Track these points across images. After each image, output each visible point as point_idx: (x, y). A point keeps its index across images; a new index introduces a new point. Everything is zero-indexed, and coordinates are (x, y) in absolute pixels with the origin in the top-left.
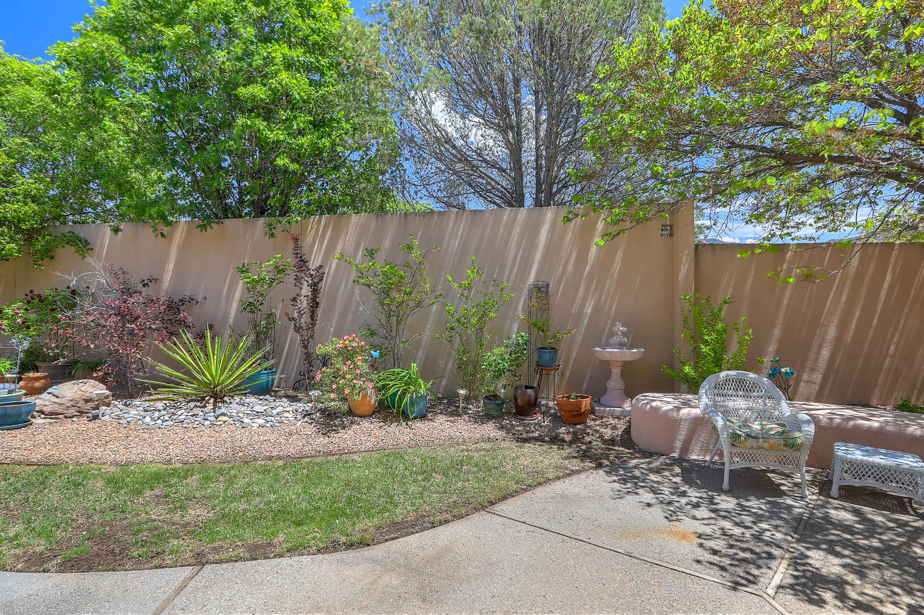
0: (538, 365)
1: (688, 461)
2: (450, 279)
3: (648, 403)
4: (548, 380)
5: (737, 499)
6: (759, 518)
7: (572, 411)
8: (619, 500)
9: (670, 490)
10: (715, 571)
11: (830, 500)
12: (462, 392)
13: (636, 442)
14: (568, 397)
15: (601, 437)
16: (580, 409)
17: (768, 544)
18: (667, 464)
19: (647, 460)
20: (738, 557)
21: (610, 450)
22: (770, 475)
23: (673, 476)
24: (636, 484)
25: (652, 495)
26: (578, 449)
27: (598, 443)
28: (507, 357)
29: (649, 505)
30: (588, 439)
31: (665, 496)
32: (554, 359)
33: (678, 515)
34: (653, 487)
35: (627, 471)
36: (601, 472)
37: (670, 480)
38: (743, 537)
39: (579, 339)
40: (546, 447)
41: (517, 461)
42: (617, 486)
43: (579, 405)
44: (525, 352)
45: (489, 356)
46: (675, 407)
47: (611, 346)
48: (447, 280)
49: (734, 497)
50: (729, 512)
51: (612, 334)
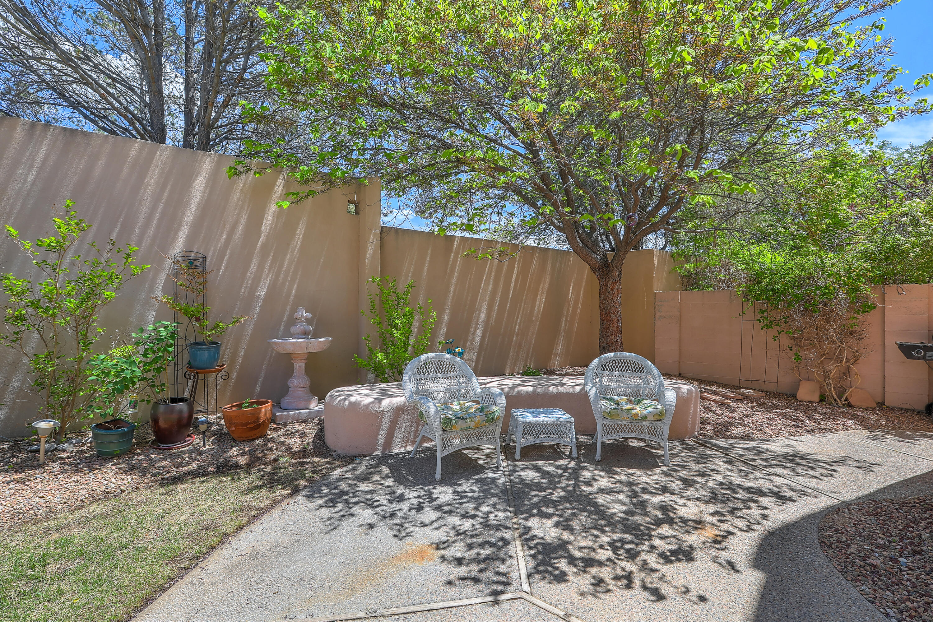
0: (190, 366)
1: (392, 456)
2: (14, 232)
3: (345, 399)
4: (206, 386)
5: (451, 486)
6: (478, 502)
7: (247, 424)
8: (334, 532)
9: (387, 497)
10: (470, 588)
11: (516, 463)
12: (43, 425)
13: (332, 447)
14: (239, 406)
15: (289, 449)
16: (258, 418)
17: (498, 528)
18: (372, 466)
19: (351, 466)
20: (482, 557)
21: (302, 464)
22: (466, 452)
23: (384, 479)
24: (347, 502)
25: (370, 512)
26: (260, 474)
27: (285, 460)
28: (138, 359)
29: (371, 526)
30: (271, 456)
31: (384, 508)
32: (216, 357)
33: (406, 528)
34: (367, 500)
35: (332, 486)
36: (300, 498)
37: (382, 484)
38: (475, 530)
39: (250, 329)
40: (212, 482)
41: (167, 520)
42: (325, 512)
43: (256, 415)
44: (171, 349)
45: (103, 361)
46: (376, 399)
47: (292, 336)
48: (9, 235)
49: (448, 485)
50: (451, 505)
51: (293, 321)
